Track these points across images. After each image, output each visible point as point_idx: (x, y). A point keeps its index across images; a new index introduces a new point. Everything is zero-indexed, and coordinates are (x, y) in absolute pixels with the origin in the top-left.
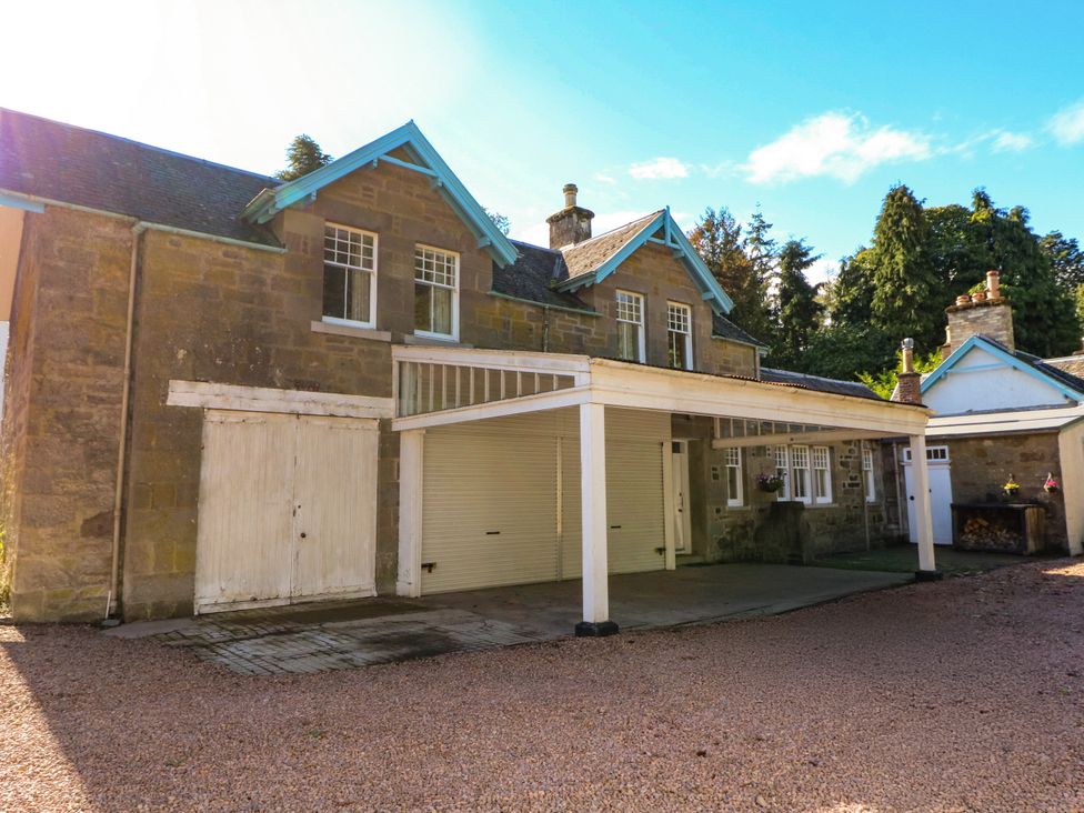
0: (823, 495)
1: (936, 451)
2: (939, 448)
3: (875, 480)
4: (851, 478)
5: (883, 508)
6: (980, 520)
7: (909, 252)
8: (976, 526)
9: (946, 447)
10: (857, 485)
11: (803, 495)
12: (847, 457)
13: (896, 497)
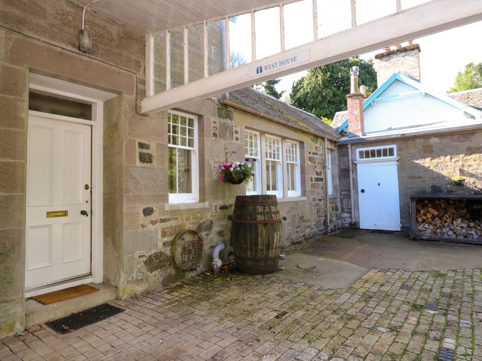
0: (293, 188)
1: (385, 150)
2: (388, 147)
3: (333, 176)
4: (317, 174)
5: (338, 200)
6: (430, 209)
7: (324, 75)
8: (429, 216)
9: (394, 146)
10: (321, 180)
11: (274, 188)
12: (314, 154)
13: (350, 191)
